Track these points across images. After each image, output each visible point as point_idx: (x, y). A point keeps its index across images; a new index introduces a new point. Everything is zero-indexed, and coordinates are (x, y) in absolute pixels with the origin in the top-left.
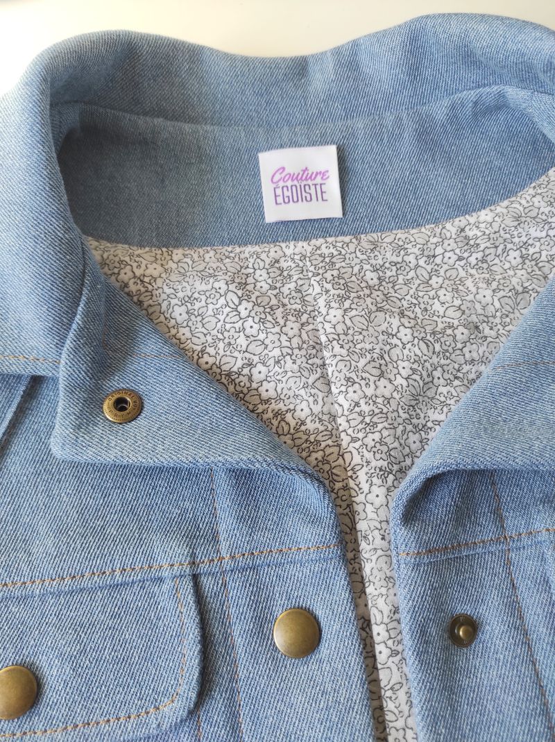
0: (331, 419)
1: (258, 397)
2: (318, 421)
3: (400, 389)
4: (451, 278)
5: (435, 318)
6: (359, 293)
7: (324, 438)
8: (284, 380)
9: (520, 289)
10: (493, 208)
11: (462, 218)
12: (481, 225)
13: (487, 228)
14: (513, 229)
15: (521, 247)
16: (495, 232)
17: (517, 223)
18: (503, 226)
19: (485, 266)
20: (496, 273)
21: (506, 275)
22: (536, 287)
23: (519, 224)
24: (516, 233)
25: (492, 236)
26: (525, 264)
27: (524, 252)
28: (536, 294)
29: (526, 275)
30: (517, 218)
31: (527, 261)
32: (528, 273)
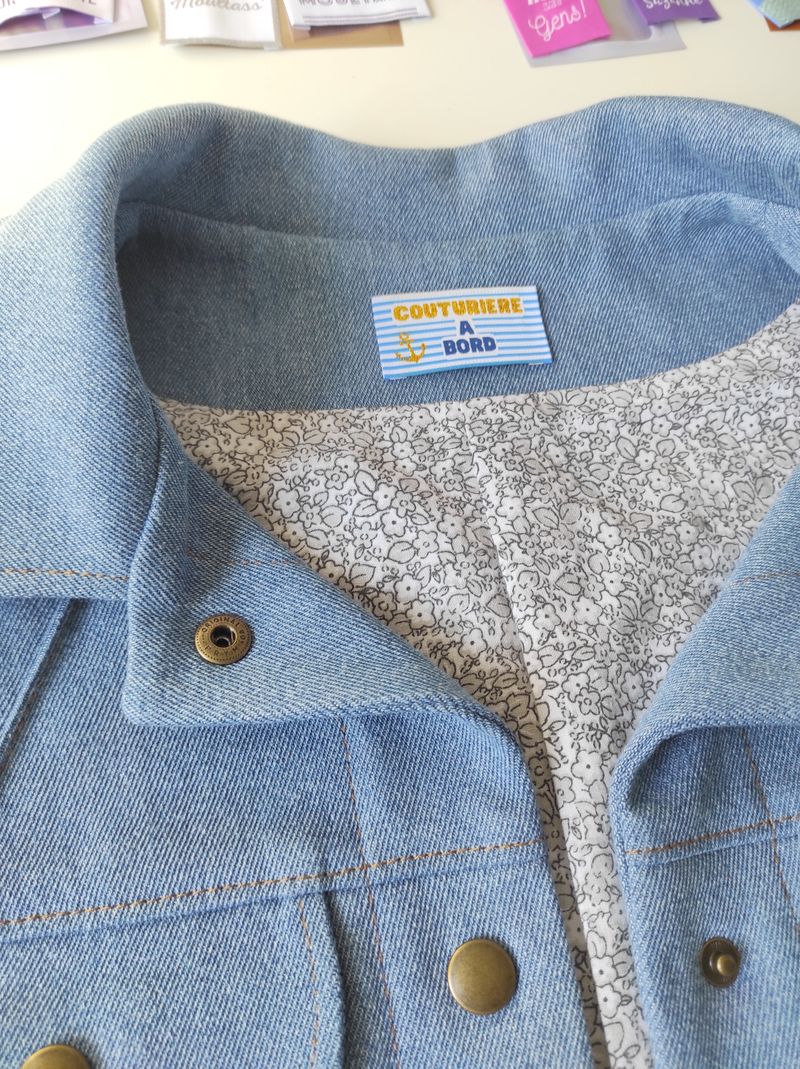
0: (514, 656)
1: (407, 624)
2: (496, 658)
3: (609, 611)
4: (665, 454)
5: (648, 511)
6: (543, 475)
7: (506, 684)
8: (445, 599)
9: (759, 472)
10: (716, 358)
11: (675, 371)
12: (702, 379)
13: (711, 384)
14: (748, 384)
15: (760, 410)
16: (724, 390)
17: (753, 377)
18: (733, 381)
19: (711, 435)
20: (727, 447)
21: (739, 450)
22: (780, 469)
23: (755, 379)
24: (752, 390)
25: (718, 394)
26: (765, 434)
27: (764, 416)
28: (781, 478)
29: (765, 452)
30: (752, 371)
31: (767, 430)
32: (769, 449)
